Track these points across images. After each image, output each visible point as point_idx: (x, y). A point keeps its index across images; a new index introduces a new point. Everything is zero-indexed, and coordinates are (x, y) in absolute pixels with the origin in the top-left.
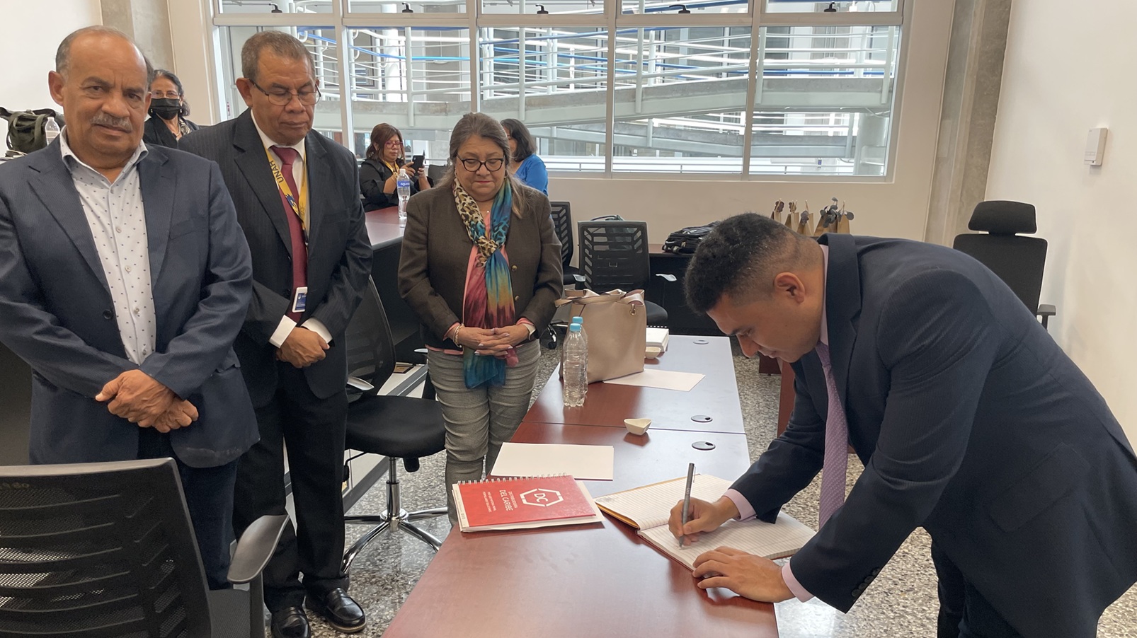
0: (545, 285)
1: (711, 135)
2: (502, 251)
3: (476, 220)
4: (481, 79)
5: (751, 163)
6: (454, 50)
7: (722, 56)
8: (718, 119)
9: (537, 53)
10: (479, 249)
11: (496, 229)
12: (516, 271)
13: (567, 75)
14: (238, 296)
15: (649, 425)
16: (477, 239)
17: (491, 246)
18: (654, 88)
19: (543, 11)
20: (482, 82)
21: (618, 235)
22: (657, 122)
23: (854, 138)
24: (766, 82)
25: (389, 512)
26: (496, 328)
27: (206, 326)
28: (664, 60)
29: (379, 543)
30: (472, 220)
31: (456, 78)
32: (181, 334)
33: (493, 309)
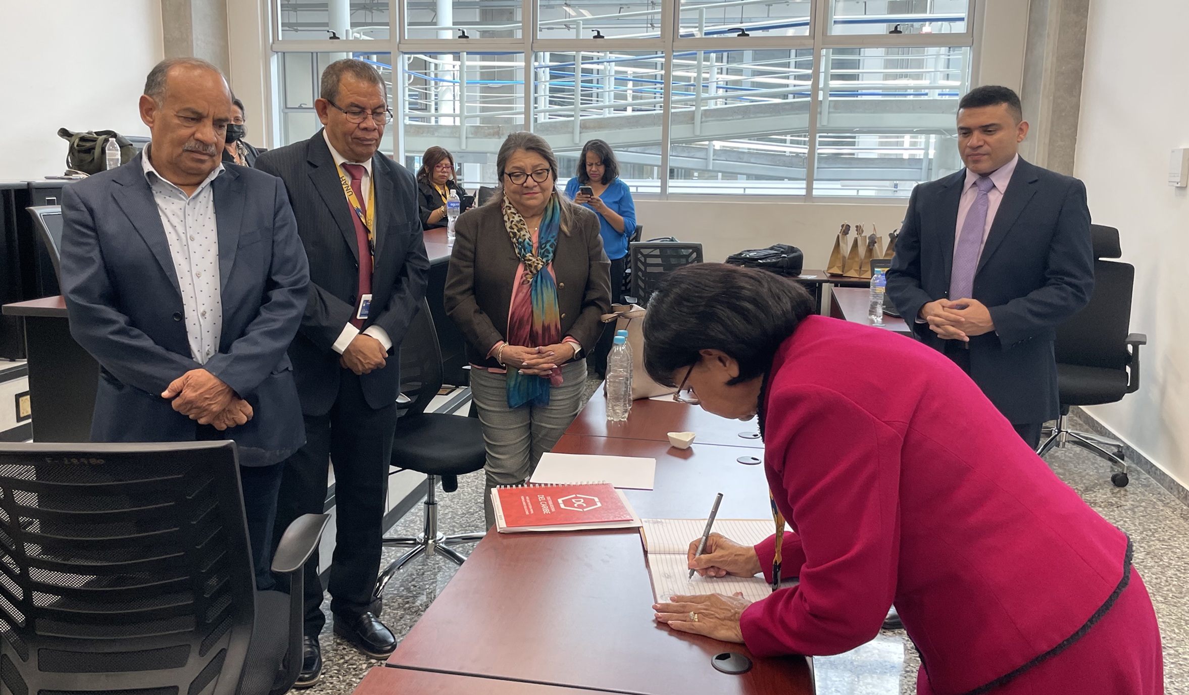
0: (593, 303)
1: (776, 159)
2: (549, 268)
3: (524, 238)
4: (536, 103)
5: (814, 186)
6: (509, 74)
7: (788, 78)
8: (784, 141)
9: (594, 77)
10: (525, 266)
11: (543, 246)
12: (563, 289)
13: (625, 97)
14: (295, 301)
15: (693, 439)
16: (524, 256)
17: (538, 264)
18: (715, 110)
19: (599, 36)
20: (535, 105)
21: (674, 257)
22: (718, 145)
23: (930, 161)
24: (832, 104)
25: (426, 534)
26: (541, 347)
27: (266, 329)
28: (727, 82)
29: (414, 568)
30: (520, 237)
31: (511, 101)
32: (242, 337)
33: (538, 327)
